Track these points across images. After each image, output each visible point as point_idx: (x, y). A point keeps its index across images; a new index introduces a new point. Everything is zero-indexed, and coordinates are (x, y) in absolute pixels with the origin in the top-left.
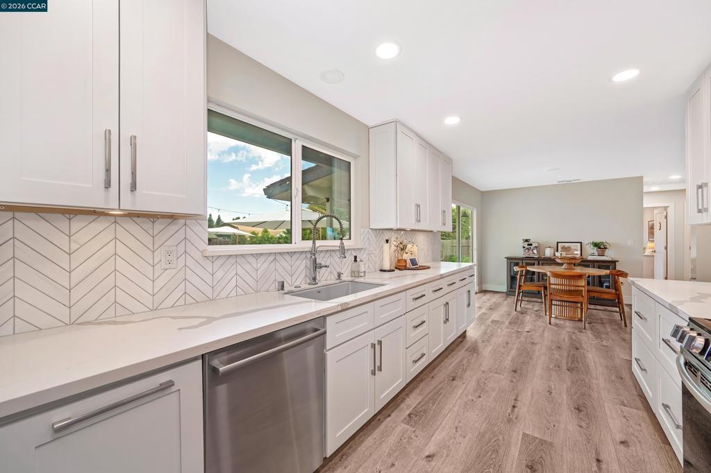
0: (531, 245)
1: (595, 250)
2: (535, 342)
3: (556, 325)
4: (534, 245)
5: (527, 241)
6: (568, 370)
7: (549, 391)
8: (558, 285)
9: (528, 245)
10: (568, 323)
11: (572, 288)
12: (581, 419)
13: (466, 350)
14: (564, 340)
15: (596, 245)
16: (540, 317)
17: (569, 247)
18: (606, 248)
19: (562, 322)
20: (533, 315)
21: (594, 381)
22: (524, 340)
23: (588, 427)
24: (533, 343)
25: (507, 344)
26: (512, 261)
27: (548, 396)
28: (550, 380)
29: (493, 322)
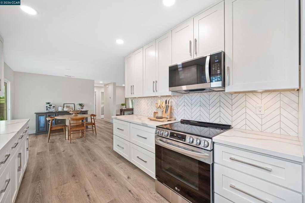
0: (51, 105)
1: (80, 107)
2: (71, 155)
3: (73, 143)
4: (53, 106)
5: (48, 103)
6: (93, 161)
7: (95, 176)
8: (73, 124)
9: (50, 105)
10: (78, 140)
11: (78, 124)
12: (114, 179)
13: (32, 182)
14: (82, 148)
15: (81, 105)
16: (63, 141)
17: (69, 106)
18: (84, 106)
19: (75, 141)
20: (60, 142)
21: (104, 160)
22: (65, 156)
23: (117, 181)
24: (70, 156)
25: (58, 163)
26: (38, 115)
27: (96, 178)
28: (91, 170)
29: (38, 154)
